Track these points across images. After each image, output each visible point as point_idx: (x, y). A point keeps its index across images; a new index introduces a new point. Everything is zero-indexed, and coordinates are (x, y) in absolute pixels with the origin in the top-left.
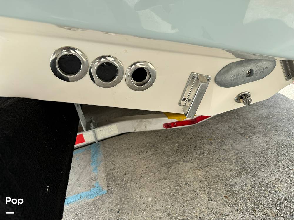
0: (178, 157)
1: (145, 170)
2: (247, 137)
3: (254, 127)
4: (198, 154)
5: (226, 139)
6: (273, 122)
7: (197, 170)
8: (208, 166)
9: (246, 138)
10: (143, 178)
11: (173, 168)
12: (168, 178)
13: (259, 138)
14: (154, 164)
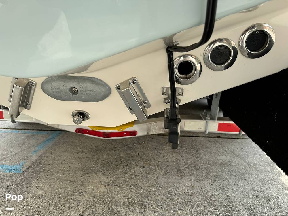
0: (103, 168)
1: (66, 168)
2: (180, 175)
3: (198, 169)
4: (121, 173)
5: (160, 169)
6: (221, 171)
7: (103, 185)
8: (117, 185)
9: (178, 175)
10: (58, 173)
11: (88, 175)
12: (74, 182)
13: (190, 180)
14: (79, 166)
